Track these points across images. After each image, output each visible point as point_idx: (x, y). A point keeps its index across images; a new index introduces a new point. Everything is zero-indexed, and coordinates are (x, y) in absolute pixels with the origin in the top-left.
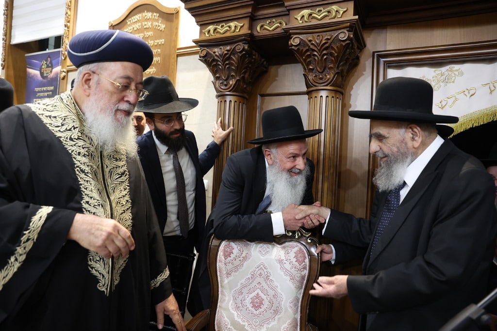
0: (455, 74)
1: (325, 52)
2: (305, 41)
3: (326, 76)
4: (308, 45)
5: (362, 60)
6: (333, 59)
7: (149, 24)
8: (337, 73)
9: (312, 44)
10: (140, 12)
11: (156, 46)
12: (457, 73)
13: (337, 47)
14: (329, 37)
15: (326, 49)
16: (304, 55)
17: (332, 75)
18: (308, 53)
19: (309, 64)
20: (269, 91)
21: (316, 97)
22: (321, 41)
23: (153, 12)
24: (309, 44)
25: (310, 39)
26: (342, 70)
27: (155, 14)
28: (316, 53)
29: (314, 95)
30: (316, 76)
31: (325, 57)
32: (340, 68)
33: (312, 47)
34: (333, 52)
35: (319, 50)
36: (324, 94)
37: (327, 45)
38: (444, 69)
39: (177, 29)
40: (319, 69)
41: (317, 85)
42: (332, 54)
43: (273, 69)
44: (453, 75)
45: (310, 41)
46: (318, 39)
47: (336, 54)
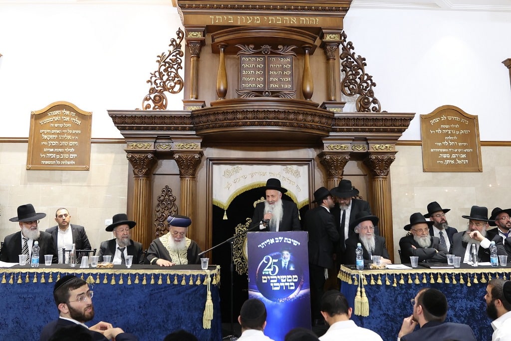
3: (189, 171)
5: (202, 160)
7: (68, 119)
8: (193, 170)
10: (59, 109)
11: (74, 134)
13: (194, 160)
15: (189, 161)
16: (180, 162)
18: (182, 162)
19: (182, 166)
20: (157, 173)
23: (71, 111)
25: (183, 156)
27: (72, 113)
29: (184, 179)
30: (184, 171)
31: (189, 164)
33: (183, 159)
35: (187, 161)
36: (188, 179)
38: (235, 166)
39: (91, 125)
40: (186, 168)
41: (185, 175)
42: (192, 163)
43: (160, 161)
46: (186, 156)
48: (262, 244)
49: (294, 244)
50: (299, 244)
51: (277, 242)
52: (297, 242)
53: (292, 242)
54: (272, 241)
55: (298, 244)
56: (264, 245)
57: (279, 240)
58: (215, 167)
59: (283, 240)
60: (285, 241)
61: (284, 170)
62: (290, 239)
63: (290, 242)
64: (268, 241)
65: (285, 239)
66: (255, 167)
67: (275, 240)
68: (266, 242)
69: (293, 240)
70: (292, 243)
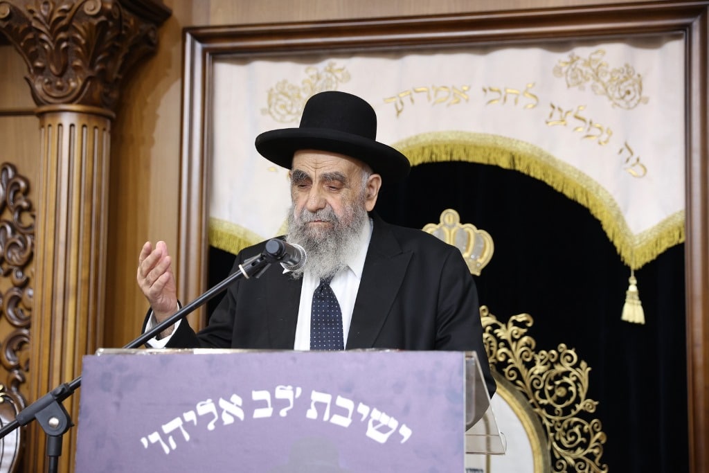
0: (336, 77)
1: (62, 35)
2: (19, 12)
3: (69, 83)
4: (27, 20)
6: (80, 50)
8: (90, 78)
9: (36, 18)
12: (339, 75)
13: (84, 27)
14: (65, 7)
15: (64, 29)
16: (21, 40)
17: (80, 82)
18: (30, 36)
19: (33, 57)
21: (50, 126)
22: (52, 14)
24: (30, 17)
25: (30, 7)
26: (102, 71)
28: (44, 37)
30: (50, 83)
31: (64, 45)
32: (98, 67)
33: (34, 24)
34: (78, 36)
35: (51, 31)
36: (67, 119)
37: (64, 22)
40: (53, 68)
41: (51, 100)
42: (76, 41)
44: (334, 79)
45: (31, 12)
46: (45, 9)
47: (83, 42)
48: (167, 428)
49: (372, 433)
50: (406, 432)
51: (259, 413)
52: (393, 423)
53: (357, 415)
54: (232, 409)
55: (397, 436)
56: (176, 434)
57: (278, 404)
58: (226, 72)
59: (303, 403)
60: (312, 414)
61: (557, 71)
62: (343, 402)
63: (344, 422)
64: (206, 407)
65: (317, 396)
66: (414, 62)
67: (249, 406)
68: (190, 416)
69: (363, 409)
70: (359, 424)
